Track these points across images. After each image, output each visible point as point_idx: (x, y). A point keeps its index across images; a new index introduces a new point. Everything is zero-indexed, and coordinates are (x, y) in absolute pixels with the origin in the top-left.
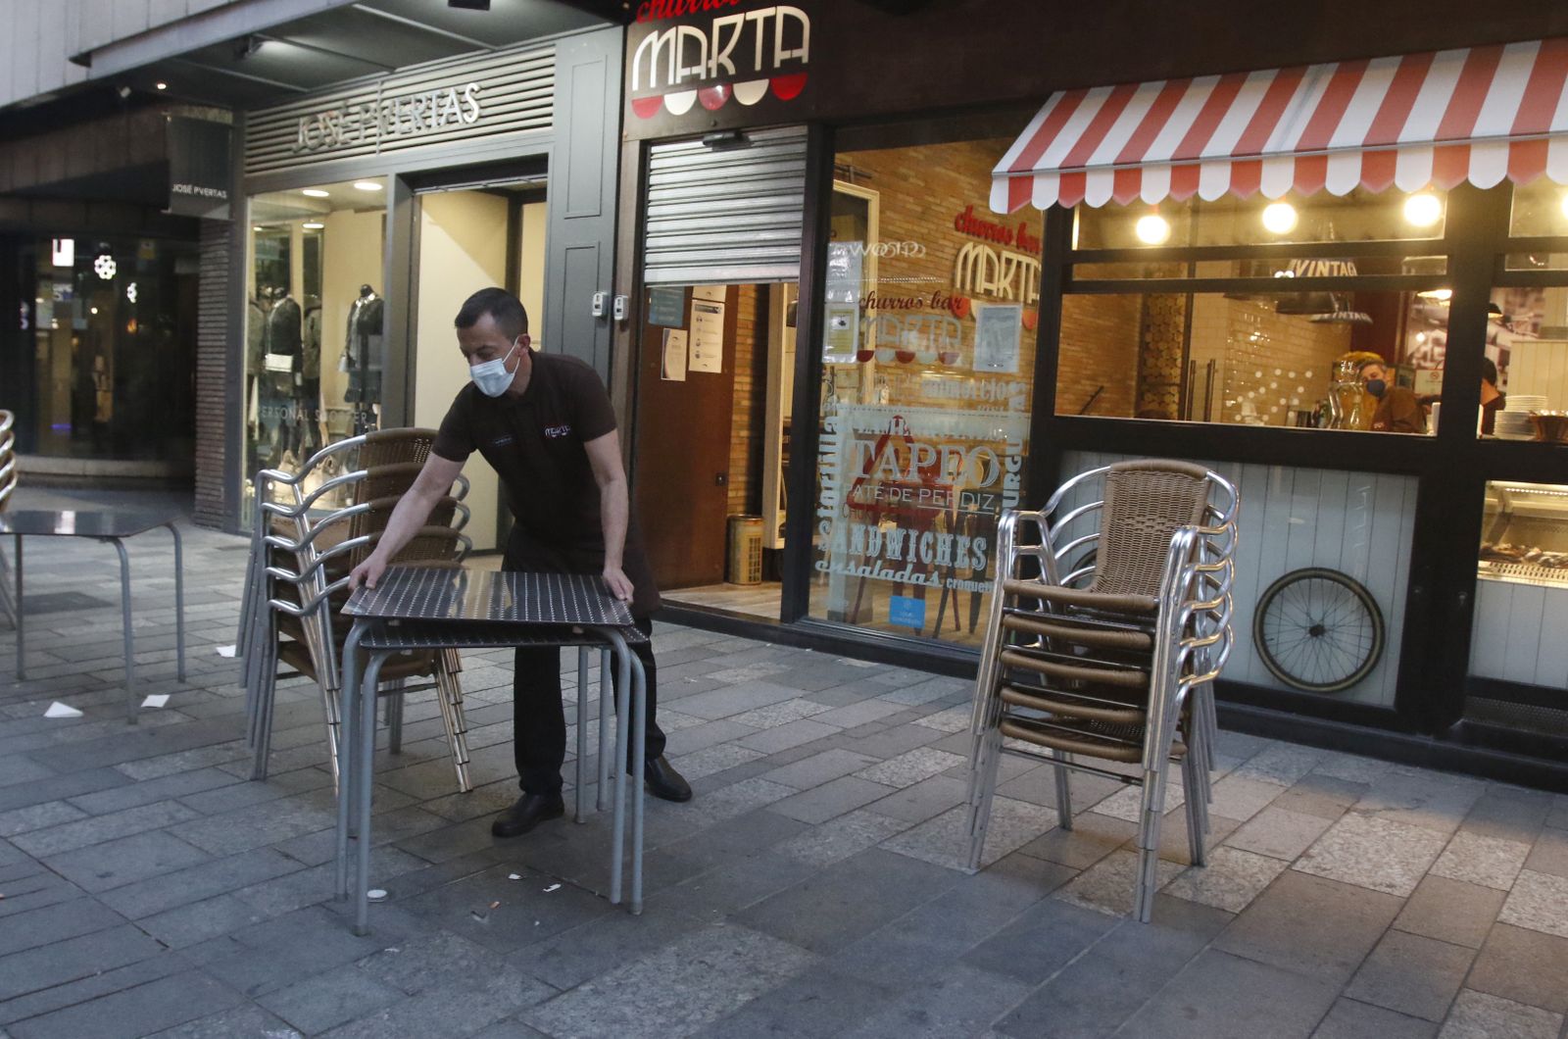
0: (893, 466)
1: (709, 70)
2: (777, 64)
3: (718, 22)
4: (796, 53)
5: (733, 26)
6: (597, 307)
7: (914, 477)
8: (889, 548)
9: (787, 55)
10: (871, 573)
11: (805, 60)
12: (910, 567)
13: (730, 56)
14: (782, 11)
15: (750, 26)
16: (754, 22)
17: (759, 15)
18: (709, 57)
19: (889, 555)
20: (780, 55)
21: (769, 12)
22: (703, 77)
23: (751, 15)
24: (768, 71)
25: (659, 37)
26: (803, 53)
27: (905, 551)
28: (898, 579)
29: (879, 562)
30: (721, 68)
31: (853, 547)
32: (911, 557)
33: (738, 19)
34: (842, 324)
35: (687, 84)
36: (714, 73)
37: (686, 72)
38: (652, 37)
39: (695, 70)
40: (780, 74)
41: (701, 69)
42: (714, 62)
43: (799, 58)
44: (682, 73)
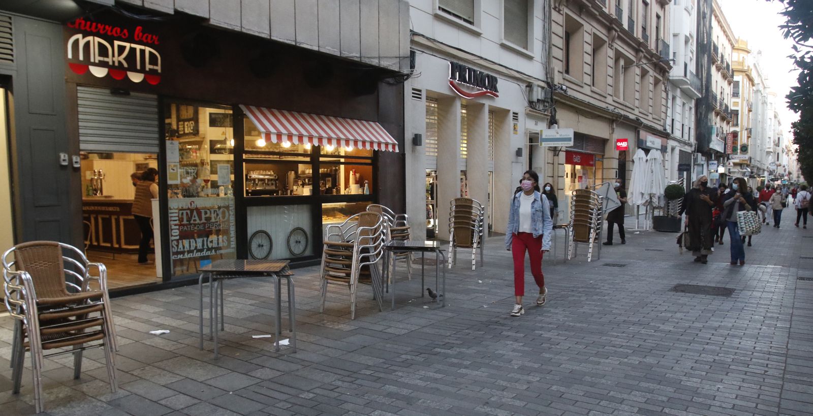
0: (197, 218)
1: (114, 62)
2: (147, 69)
3: (117, 43)
4: (155, 68)
5: (124, 47)
6: (64, 160)
7: (203, 221)
8: (198, 245)
9: (151, 67)
10: (193, 255)
11: (159, 71)
12: (205, 250)
14: (148, 49)
15: (133, 50)
16: (135, 49)
17: (138, 47)
18: (113, 56)
19: (198, 248)
20: (148, 67)
21: (143, 47)
22: (111, 63)
23: (133, 46)
24: (142, 70)
25: (84, 37)
26: (158, 68)
27: (203, 245)
28: (202, 255)
29: (195, 251)
30: (120, 62)
31: (186, 248)
32: (205, 247)
33: (128, 45)
34: (174, 170)
35: (102, 64)
36: (116, 64)
37: (101, 59)
38: (80, 36)
39: (106, 59)
40: (149, 74)
41: (109, 60)
42: (116, 59)
43: (157, 70)
44: (98, 59)
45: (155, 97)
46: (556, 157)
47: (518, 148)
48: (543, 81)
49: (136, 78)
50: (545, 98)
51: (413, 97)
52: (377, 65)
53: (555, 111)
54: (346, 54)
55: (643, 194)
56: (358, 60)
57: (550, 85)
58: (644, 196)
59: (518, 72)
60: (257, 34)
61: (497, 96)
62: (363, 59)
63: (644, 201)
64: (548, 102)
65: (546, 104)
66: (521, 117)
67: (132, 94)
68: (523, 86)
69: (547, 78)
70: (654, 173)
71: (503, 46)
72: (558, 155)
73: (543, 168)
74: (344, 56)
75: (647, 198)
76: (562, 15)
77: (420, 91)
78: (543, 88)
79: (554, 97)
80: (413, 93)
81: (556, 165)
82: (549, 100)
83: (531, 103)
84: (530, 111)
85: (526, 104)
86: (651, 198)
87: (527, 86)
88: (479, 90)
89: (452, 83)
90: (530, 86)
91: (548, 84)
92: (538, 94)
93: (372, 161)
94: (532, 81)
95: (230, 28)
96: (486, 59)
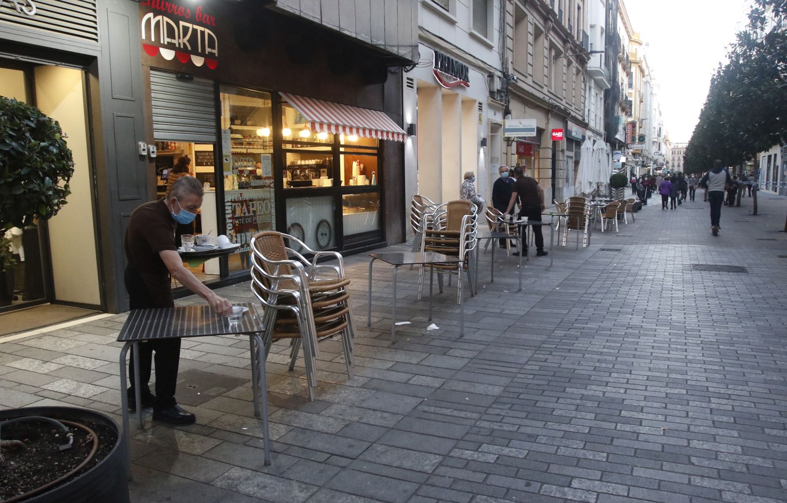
0: (246, 211)
1: (179, 44)
2: (207, 53)
3: (182, 23)
4: (213, 51)
5: (188, 29)
6: (144, 150)
9: (210, 50)
11: (217, 55)
13: (188, 41)
14: (207, 31)
15: (195, 32)
16: (196, 30)
17: (200, 29)
18: (179, 38)
20: (208, 50)
21: (203, 29)
22: (177, 45)
23: (196, 27)
24: (203, 54)
25: (154, 16)
26: (215, 51)
29: (245, 245)
30: (184, 45)
33: (190, 26)
34: (227, 160)
35: (170, 46)
36: (182, 46)
37: (169, 40)
38: (151, 15)
39: (173, 41)
40: (208, 57)
41: (175, 41)
42: (181, 41)
43: (214, 54)
44: (167, 40)
45: (212, 82)
46: (509, 147)
47: (484, 139)
48: (500, 71)
49: (198, 62)
50: (502, 88)
51: (408, 86)
52: (397, 54)
53: (509, 101)
54: (375, 42)
55: (590, 183)
56: (383, 47)
57: (505, 75)
58: (592, 185)
59: (482, 62)
60: (311, 19)
61: (468, 86)
62: (387, 47)
63: (592, 190)
64: (504, 92)
65: (503, 94)
66: (484, 107)
67: (195, 79)
68: (486, 75)
69: (503, 68)
70: (601, 162)
71: (472, 36)
72: (511, 145)
73: (500, 159)
74: (374, 43)
75: (595, 187)
76: (512, 4)
77: (412, 80)
78: (500, 78)
79: (509, 88)
80: (408, 82)
81: (509, 154)
82: (505, 91)
83: (492, 94)
84: (492, 101)
85: (488, 94)
86: (598, 187)
87: (488, 76)
88: (455, 80)
89: (436, 72)
90: (491, 76)
91: (504, 73)
92: (497, 85)
93: (378, 151)
94: (492, 71)
95: (292, 11)
96: (459, 49)
